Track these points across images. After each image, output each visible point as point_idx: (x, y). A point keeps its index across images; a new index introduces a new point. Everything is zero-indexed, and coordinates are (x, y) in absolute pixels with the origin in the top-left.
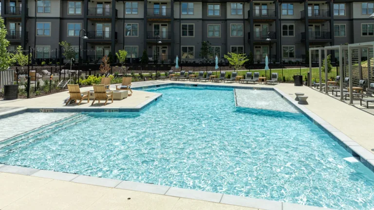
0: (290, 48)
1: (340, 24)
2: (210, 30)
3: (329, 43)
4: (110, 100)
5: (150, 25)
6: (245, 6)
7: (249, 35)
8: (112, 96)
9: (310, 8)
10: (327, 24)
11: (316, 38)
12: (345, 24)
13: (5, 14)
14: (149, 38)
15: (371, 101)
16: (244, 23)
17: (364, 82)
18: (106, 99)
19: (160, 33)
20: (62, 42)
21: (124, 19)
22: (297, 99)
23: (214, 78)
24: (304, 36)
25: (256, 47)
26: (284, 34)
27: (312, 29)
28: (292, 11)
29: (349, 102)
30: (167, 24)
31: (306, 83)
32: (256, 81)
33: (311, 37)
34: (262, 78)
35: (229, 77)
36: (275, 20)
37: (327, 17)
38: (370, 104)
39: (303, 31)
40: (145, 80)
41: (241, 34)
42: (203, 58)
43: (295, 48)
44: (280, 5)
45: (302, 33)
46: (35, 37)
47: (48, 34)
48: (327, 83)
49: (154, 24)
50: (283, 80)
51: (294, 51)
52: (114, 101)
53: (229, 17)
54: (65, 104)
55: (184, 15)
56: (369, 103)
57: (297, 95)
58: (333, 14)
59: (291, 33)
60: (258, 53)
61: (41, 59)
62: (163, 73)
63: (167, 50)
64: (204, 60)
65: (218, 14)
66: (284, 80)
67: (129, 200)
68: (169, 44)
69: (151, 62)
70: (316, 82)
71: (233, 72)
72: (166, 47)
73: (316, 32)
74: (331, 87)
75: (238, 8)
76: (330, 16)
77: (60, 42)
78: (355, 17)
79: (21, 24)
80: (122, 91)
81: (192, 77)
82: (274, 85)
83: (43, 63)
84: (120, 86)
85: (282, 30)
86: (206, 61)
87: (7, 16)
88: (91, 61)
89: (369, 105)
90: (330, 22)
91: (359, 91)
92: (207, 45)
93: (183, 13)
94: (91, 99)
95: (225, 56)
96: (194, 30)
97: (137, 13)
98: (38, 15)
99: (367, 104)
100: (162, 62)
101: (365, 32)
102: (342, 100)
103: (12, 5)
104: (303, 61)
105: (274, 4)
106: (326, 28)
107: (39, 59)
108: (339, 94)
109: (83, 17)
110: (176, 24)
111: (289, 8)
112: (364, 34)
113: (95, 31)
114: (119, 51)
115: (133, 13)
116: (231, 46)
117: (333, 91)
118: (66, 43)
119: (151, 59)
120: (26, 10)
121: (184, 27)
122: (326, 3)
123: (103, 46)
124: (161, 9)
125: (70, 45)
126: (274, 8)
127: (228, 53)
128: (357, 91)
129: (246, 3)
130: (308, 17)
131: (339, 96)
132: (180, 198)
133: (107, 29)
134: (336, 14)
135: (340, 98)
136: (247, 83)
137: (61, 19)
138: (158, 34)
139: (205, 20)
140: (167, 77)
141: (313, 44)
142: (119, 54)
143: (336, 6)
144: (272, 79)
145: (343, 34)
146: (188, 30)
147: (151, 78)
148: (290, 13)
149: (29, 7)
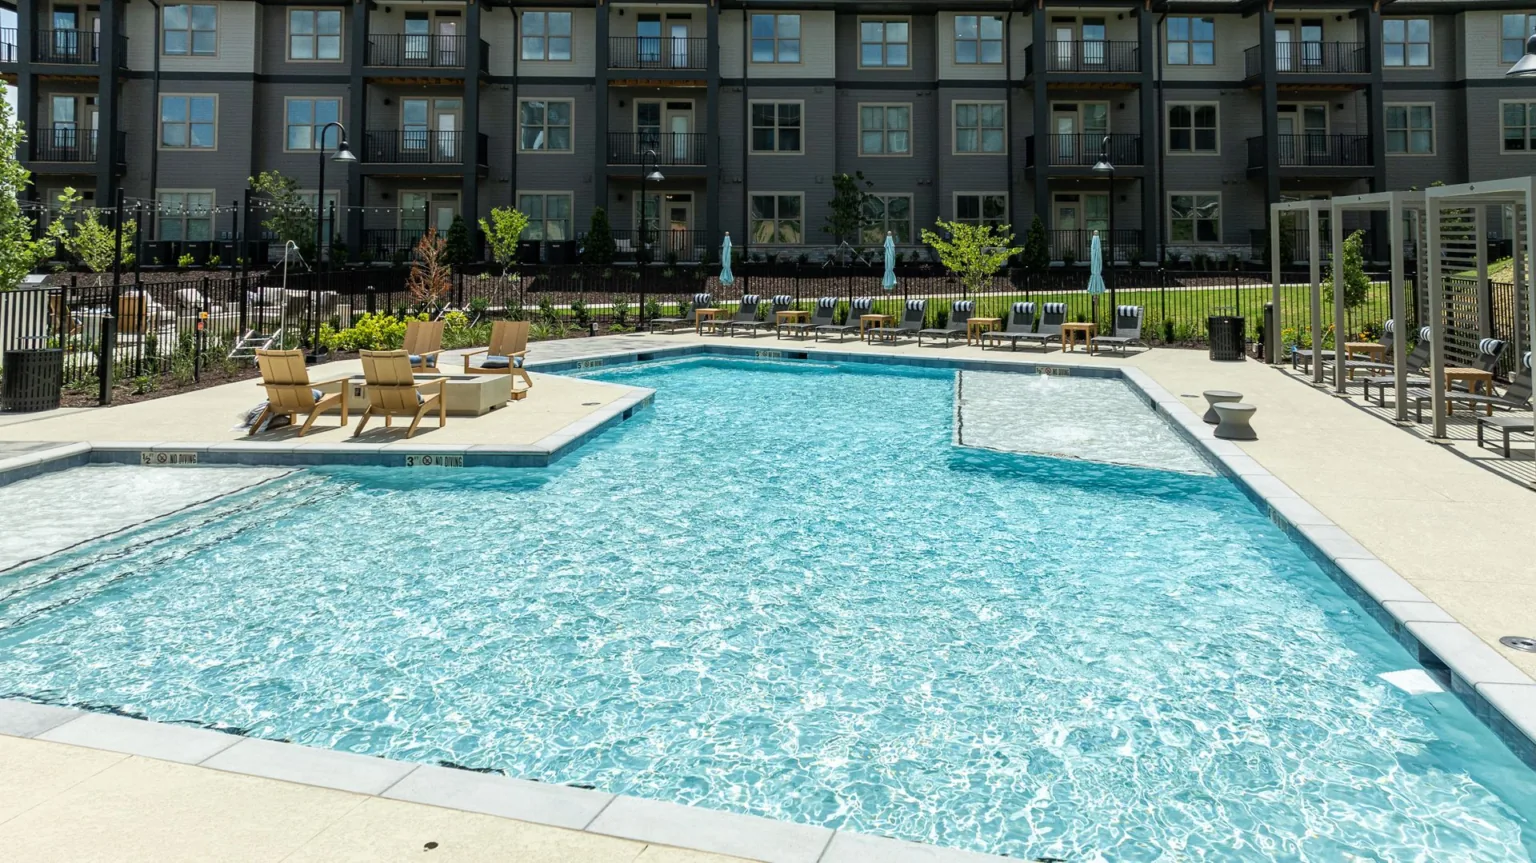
0: (1203, 200)
1: (1408, 105)
2: (869, 126)
3: (1363, 183)
4: (430, 414)
5: (622, 104)
6: (1013, 28)
7: (1031, 148)
8: (440, 398)
9: (1282, 36)
10: (1357, 102)
11: (1309, 160)
12: (1432, 104)
13: (34, 58)
14: (617, 160)
15: (1522, 429)
16: (1009, 98)
17: (1499, 347)
18: (414, 410)
19: (663, 138)
20: (263, 175)
21: (516, 81)
22: (1211, 417)
23: (877, 324)
24: (1260, 150)
25: (1059, 198)
26: (1175, 145)
27: (1293, 125)
28: (1209, 48)
29: (1428, 429)
30: (692, 101)
31: (1260, 349)
32: (1052, 339)
33: (1290, 156)
34: (1075, 325)
35: (942, 321)
36: (1138, 86)
37: (1355, 74)
38: (1519, 442)
39: (1258, 132)
40: (592, 334)
41: (995, 144)
42: (838, 242)
43: (1220, 202)
44: (1159, 23)
45: (1249, 140)
46: (155, 152)
47: (206, 140)
48: (1341, 349)
49: (636, 101)
50: (1163, 337)
51: (1217, 214)
52: (449, 421)
53: (946, 72)
54: (247, 431)
55: (762, 64)
56: (1513, 435)
57: (1212, 398)
58: (1380, 61)
59: (1205, 141)
60: (1068, 223)
61: (178, 244)
62: (670, 305)
63: (690, 208)
64: (842, 250)
65: (900, 60)
66: (1170, 337)
67: (431, 851)
68: (699, 183)
69: (627, 256)
70: (1301, 346)
71: (958, 300)
72: (687, 198)
73: (1308, 136)
74: (1361, 367)
75: (984, 36)
76: (1368, 69)
77: (255, 173)
78: (1472, 72)
79: (96, 100)
80: (485, 378)
81: (786, 320)
82: (1124, 355)
83: (183, 260)
84: (480, 357)
85: (1167, 128)
86: (854, 257)
87: (41, 67)
88: (381, 252)
89: (1513, 446)
90: (1368, 95)
91: (1476, 384)
92: (854, 189)
93: (758, 57)
94: (353, 413)
95: (925, 235)
96: (802, 128)
97: (565, 56)
98: (167, 65)
99: (1507, 441)
100: (672, 258)
101: (1517, 135)
102: (1401, 422)
103: (63, 22)
104: (1255, 257)
105: (1135, 20)
106: (1352, 118)
107: (168, 244)
108: (1391, 395)
109: (347, 72)
110: (730, 101)
111: (1196, 37)
112: (1512, 144)
113: (397, 131)
114: (495, 211)
115: (551, 56)
116: (956, 194)
117: (1367, 384)
118: (276, 180)
119: (624, 245)
120: (118, 42)
121: (763, 114)
122: (1351, 16)
123: (430, 192)
124: (667, 40)
125: (292, 185)
126: (1136, 38)
127: (939, 223)
128: (1472, 384)
129: (1017, 16)
130: (1276, 72)
131: (1391, 405)
132: (647, 844)
133: (447, 123)
134: (1392, 61)
135: (1392, 414)
136: (1014, 349)
137: (260, 79)
138: (654, 144)
139: (847, 84)
140: (685, 320)
141: (1297, 185)
142: (492, 224)
143: (1392, 29)
144: (1118, 331)
145: (1424, 143)
146: (776, 127)
147: (619, 323)
148: (1202, 56)
149: (129, 33)
